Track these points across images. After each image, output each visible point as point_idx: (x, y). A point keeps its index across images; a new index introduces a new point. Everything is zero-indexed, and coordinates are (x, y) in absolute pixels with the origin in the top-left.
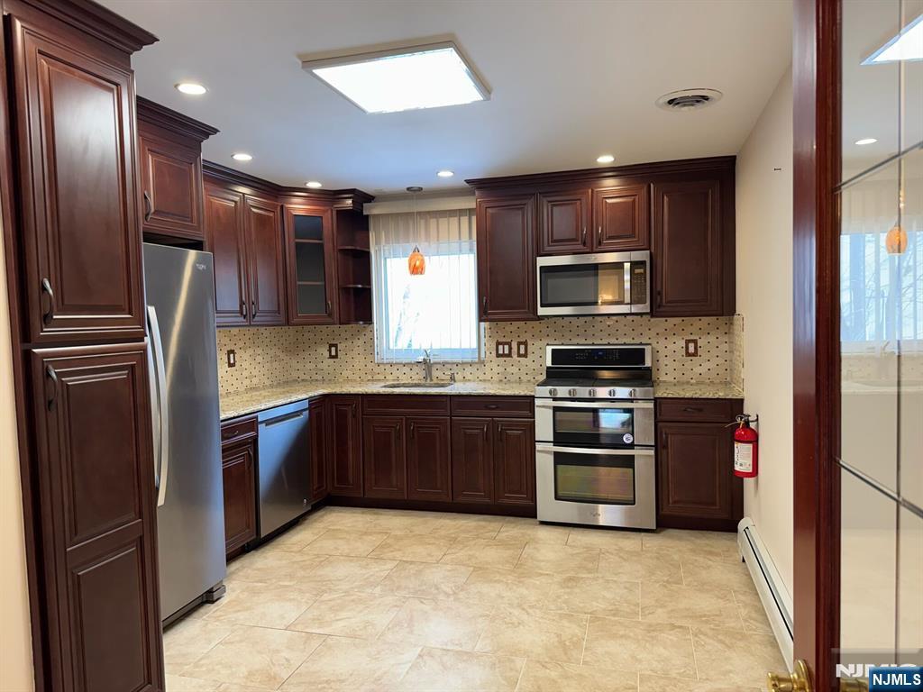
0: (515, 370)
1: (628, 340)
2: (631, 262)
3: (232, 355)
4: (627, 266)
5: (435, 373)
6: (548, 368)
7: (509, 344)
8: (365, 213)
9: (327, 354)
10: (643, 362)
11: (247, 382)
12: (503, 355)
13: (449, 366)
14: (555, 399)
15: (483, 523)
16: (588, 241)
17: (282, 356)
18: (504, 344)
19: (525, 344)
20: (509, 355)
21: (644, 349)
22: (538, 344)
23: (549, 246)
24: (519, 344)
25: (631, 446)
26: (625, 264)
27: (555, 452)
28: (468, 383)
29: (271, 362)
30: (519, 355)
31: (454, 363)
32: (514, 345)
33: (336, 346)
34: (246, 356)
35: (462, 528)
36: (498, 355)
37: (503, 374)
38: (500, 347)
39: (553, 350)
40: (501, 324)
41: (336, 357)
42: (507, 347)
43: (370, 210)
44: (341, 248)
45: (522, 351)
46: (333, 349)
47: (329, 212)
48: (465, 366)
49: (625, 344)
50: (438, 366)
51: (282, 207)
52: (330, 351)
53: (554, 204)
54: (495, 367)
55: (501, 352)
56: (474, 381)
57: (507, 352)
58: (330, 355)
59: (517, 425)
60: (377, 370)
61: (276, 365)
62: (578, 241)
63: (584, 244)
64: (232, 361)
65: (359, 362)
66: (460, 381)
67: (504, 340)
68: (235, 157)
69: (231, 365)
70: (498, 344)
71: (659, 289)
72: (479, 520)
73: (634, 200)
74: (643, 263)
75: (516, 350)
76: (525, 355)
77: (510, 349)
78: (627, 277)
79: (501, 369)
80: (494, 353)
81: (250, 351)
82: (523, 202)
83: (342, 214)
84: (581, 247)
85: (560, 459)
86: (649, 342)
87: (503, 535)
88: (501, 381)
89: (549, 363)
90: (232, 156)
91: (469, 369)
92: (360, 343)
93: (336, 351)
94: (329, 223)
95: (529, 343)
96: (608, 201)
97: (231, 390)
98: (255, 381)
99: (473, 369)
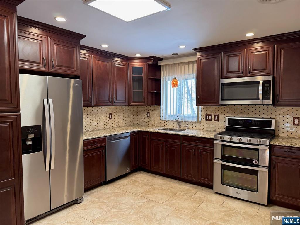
0: (213, 126)
1: (265, 116)
2: (263, 81)
3: (111, 115)
4: (261, 83)
5: (182, 125)
6: (226, 126)
7: (211, 115)
8: (159, 65)
9: (146, 116)
10: (270, 127)
11: (117, 124)
12: (209, 120)
13: (187, 123)
14: (223, 141)
15: (191, 188)
16: (244, 72)
17: (131, 116)
18: (209, 115)
19: (218, 116)
20: (211, 120)
21: (271, 121)
22: (224, 116)
23: (226, 74)
24: (215, 116)
25: (257, 166)
26: (260, 82)
27: (222, 164)
28: (194, 130)
29: (127, 118)
30: (215, 120)
31: (189, 122)
32: (213, 116)
33: (149, 113)
34: (116, 115)
35: (182, 189)
36: (206, 120)
37: (208, 127)
38: (207, 116)
39: (229, 119)
40: (208, 107)
41: (149, 117)
42: (210, 117)
43: (161, 63)
44: (149, 78)
45: (216, 119)
46: (148, 114)
47: (145, 65)
48: (193, 123)
49: (263, 118)
50: (183, 123)
51: (128, 64)
52: (147, 115)
53: (230, 56)
54: (205, 124)
55: (207, 118)
56: (196, 129)
57: (210, 118)
58: (147, 116)
59: (207, 150)
60: (162, 122)
61: (129, 119)
62: (240, 72)
63: (242, 73)
64: (111, 117)
65: (156, 119)
66: (191, 129)
67: (209, 114)
68: (102, 46)
69: (110, 119)
70: (206, 115)
71: (278, 93)
72: (191, 187)
73: (267, 52)
74: (269, 82)
75: (214, 118)
76: (218, 120)
77: (211, 117)
78: (261, 88)
79: (207, 126)
80: (205, 119)
81: (118, 114)
82: (216, 56)
83: (149, 65)
84: (241, 74)
85: (224, 167)
86: (275, 117)
87: (196, 196)
88: (207, 130)
89: (227, 125)
90: (101, 45)
91: (195, 124)
92: (157, 112)
93: (149, 115)
94: (145, 69)
95: (220, 115)
96: (254, 54)
97: (110, 127)
98: (120, 124)
99: (196, 125)
